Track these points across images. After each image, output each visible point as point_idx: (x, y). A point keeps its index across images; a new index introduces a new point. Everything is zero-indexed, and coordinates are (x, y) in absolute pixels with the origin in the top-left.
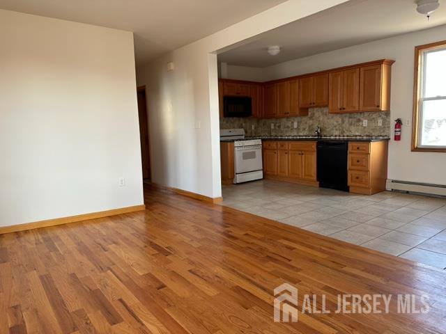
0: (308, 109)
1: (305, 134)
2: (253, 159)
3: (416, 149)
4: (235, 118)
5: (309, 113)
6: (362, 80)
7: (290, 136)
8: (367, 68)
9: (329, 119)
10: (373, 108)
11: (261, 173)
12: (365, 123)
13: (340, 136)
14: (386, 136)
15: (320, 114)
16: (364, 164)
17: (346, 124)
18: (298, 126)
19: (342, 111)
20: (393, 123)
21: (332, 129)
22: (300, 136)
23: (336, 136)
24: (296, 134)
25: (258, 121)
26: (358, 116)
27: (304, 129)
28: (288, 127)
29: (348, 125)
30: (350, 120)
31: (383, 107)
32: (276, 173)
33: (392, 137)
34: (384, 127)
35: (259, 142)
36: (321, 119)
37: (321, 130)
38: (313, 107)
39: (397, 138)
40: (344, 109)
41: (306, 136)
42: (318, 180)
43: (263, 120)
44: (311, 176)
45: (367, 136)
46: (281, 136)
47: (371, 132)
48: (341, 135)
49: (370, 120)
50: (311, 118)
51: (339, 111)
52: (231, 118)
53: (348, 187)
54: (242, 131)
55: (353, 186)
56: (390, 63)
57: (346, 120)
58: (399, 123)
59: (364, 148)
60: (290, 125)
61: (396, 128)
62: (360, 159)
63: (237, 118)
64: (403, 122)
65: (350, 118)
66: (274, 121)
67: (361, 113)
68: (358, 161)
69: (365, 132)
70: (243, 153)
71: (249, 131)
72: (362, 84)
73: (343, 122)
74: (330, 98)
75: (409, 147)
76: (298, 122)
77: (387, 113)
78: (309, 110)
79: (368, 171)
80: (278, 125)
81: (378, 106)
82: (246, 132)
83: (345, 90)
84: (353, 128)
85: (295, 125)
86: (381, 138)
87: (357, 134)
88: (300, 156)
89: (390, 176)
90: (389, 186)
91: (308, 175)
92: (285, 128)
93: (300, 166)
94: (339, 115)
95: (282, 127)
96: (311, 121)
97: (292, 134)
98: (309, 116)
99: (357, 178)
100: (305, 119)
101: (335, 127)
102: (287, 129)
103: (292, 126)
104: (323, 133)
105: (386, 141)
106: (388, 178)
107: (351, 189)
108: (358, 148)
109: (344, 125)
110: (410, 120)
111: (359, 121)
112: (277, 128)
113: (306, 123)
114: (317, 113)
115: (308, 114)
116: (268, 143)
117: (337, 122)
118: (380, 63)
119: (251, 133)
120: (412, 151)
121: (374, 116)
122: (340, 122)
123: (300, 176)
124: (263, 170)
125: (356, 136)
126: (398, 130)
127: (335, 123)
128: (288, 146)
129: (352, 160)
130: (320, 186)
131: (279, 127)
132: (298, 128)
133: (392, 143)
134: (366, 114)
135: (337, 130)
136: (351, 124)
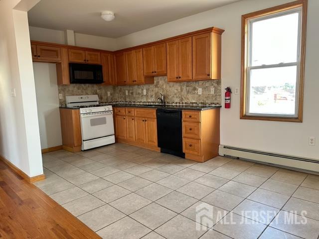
0: (153, 77)
1: (152, 101)
2: (104, 125)
3: (244, 117)
4: (87, 85)
5: (155, 82)
6: (194, 49)
7: (141, 102)
8: (199, 37)
9: (170, 87)
10: (205, 77)
11: (113, 137)
12: (200, 91)
13: (179, 103)
14: (218, 103)
15: (163, 82)
16: (196, 132)
17: (184, 92)
18: (147, 93)
19: (178, 80)
20: (224, 92)
21: (173, 97)
22: (149, 102)
23: (176, 103)
24: (145, 101)
25: (114, 88)
26: (194, 84)
27: (152, 96)
28: (139, 94)
29: (186, 93)
30: (188, 88)
31: (214, 76)
32: (125, 138)
33: (223, 105)
34: (216, 95)
35: (110, 108)
36: (164, 87)
37: (164, 97)
38: (157, 76)
39: (228, 106)
40: (180, 78)
41: (153, 102)
42: (159, 146)
43: (119, 87)
44: (153, 142)
45: (202, 103)
46: (134, 102)
47: (205, 99)
48: (181, 103)
49: (204, 89)
50: (156, 86)
51: (176, 79)
52: (83, 85)
53: (184, 154)
54: (96, 98)
55: (188, 153)
56: (220, 32)
57: (184, 88)
58: (229, 91)
59: (196, 117)
60: (140, 92)
61: (226, 96)
62: (192, 128)
63: (90, 85)
64: (232, 91)
65: (187, 86)
66: (128, 88)
67: (196, 81)
68: (191, 129)
69: (200, 100)
70: (91, 120)
71: (104, 98)
72: (194, 53)
73: (182, 90)
74: (168, 67)
75: (238, 115)
76: (147, 90)
77: (218, 81)
78: (155, 78)
79: (199, 139)
80: (131, 91)
81: (209, 75)
82: (101, 98)
83: (180, 59)
84: (190, 96)
85: (145, 92)
86: (214, 105)
87: (194, 102)
88: (144, 122)
89: (223, 142)
90: (222, 152)
91: (151, 141)
92: (136, 94)
93: (144, 132)
94: (178, 84)
95: (134, 94)
96: (157, 89)
97: (143, 101)
98: (155, 84)
99: (191, 146)
100: (151, 86)
101: (176, 94)
102: (138, 96)
103: (142, 93)
104: (167, 100)
105: (218, 109)
106: (221, 143)
107: (186, 156)
108: (190, 117)
109: (182, 93)
110: (239, 88)
111: (195, 89)
112: (131, 95)
113: (153, 91)
114: (161, 81)
115: (153, 83)
116: (119, 109)
117: (177, 90)
118: (209, 30)
119: (107, 99)
120: (241, 119)
121: (207, 84)
122: (179, 90)
123: (145, 142)
124: (115, 135)
125: (193, 103)
126: (227, 98)
127: (176, 91)
128: (135, 112)
129: (186, 127)
130: (161, 152)
131: (132, 93)
132: (147, 95)
133: (223, 110)
134: (201, 83)
135: (177, 97)
136: (188, 92)
